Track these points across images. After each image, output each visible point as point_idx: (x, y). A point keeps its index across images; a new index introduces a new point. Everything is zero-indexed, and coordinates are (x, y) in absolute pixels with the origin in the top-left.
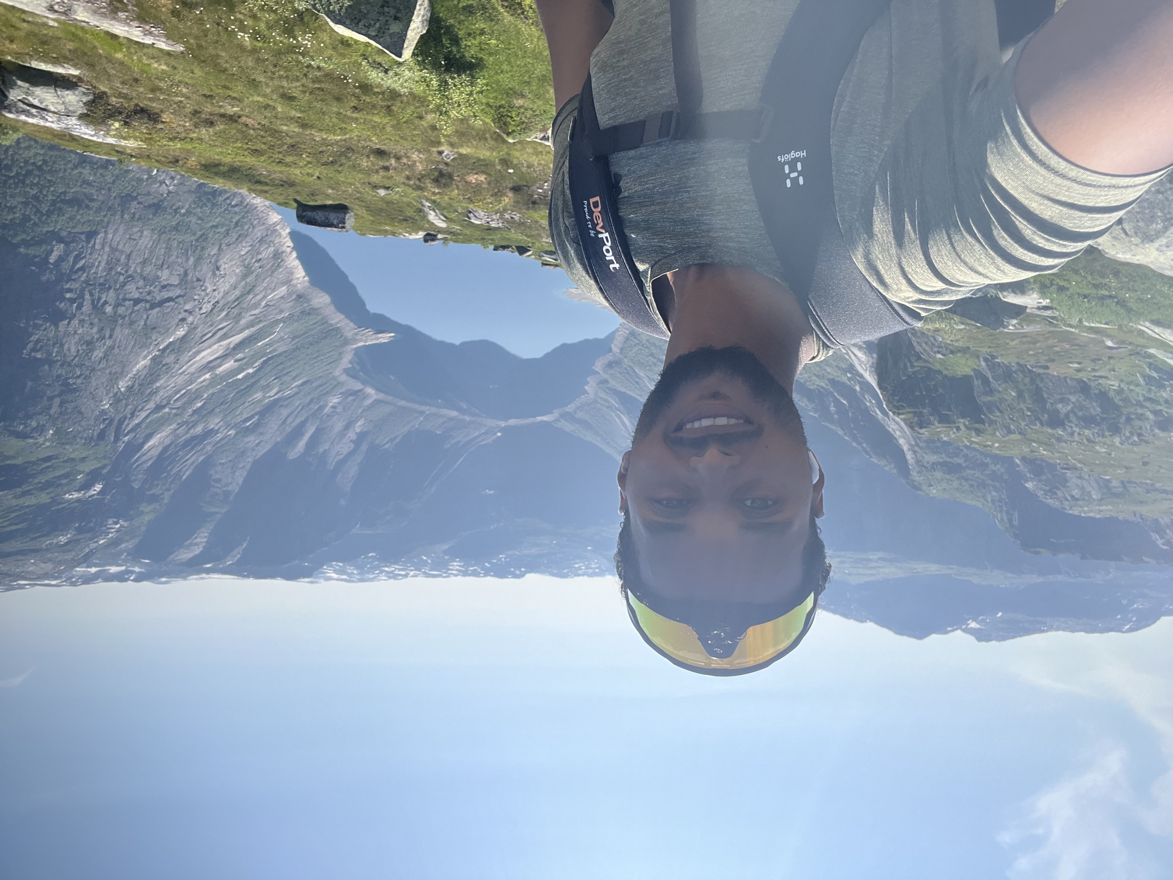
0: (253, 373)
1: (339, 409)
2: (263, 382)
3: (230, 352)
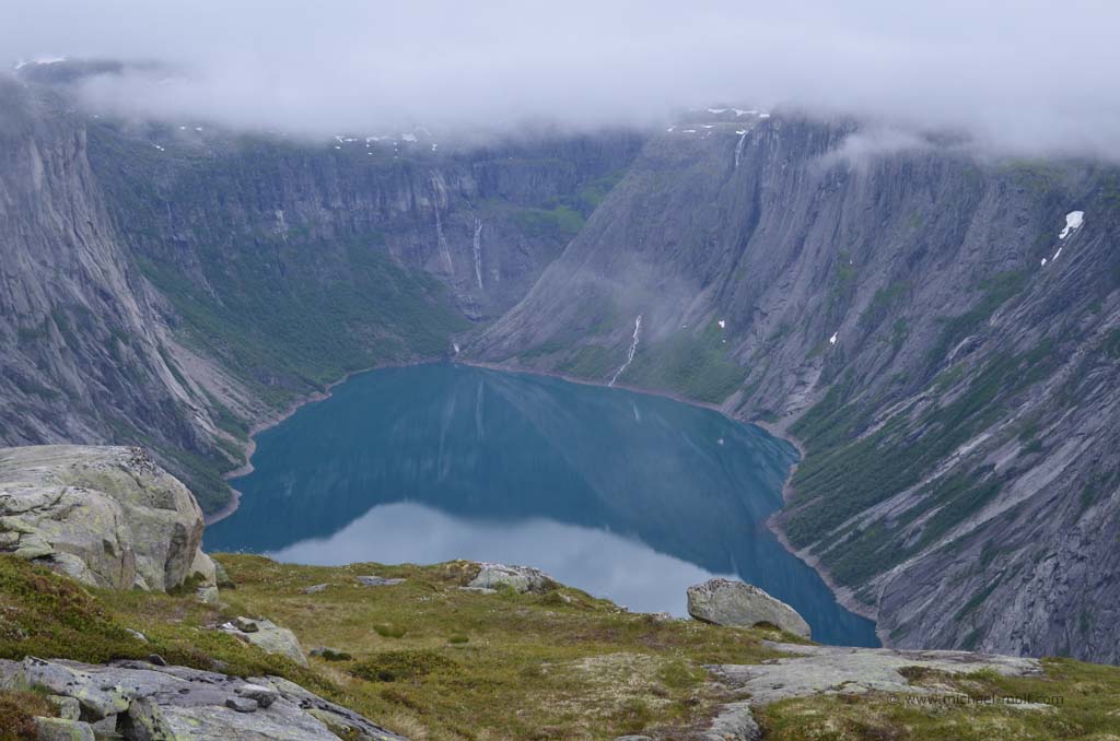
0: (959, 445)
1: (790, 380)
2: (939, 426)
3: (1002, 483)
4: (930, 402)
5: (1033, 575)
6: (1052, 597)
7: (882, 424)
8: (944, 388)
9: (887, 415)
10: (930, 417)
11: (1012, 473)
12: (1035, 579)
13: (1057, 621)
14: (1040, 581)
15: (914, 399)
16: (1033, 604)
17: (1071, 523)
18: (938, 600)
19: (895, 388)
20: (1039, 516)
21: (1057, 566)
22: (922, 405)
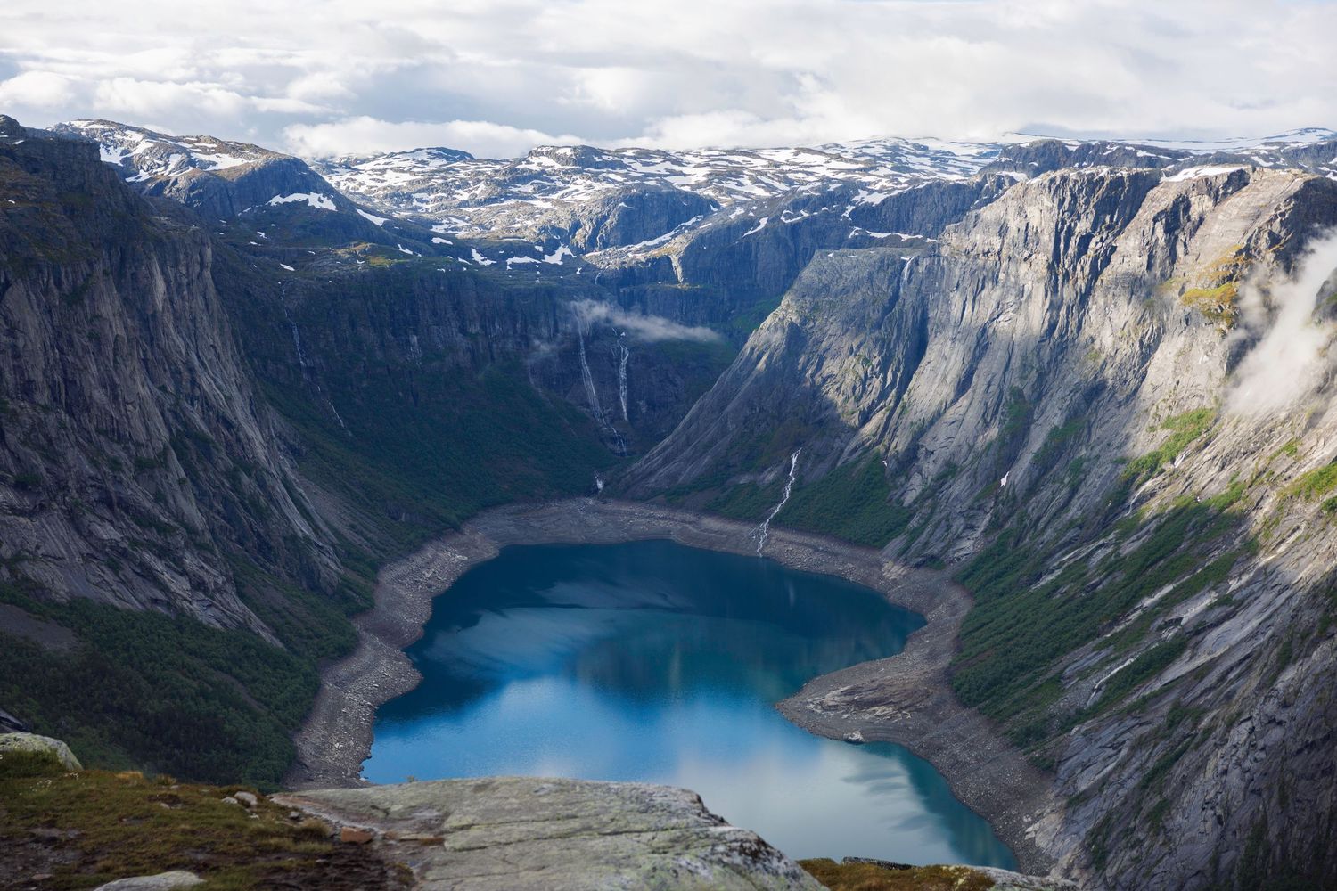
0: (1142, 596)
1: (959, 524)
2: (1120, 577)
3: (1190, 638)
4: (1109, 550)
5: (1227, 740)
6: (1247, 764)
7: (1058, 572)
8: (1125, 535)
9: (1063, 563)
10: (1110, 567)
11: (1201, 628)
12: (1229, 744)
13: (1253, 791)
14: (1235, 746)
15: (1093, 546)
16: (1225, 772)
17: (1267, 684)
18: (1122, 766)
19: (1071, 534)
20: (1232, 676)
21: (1252, 730)
22: (1101, 554)
